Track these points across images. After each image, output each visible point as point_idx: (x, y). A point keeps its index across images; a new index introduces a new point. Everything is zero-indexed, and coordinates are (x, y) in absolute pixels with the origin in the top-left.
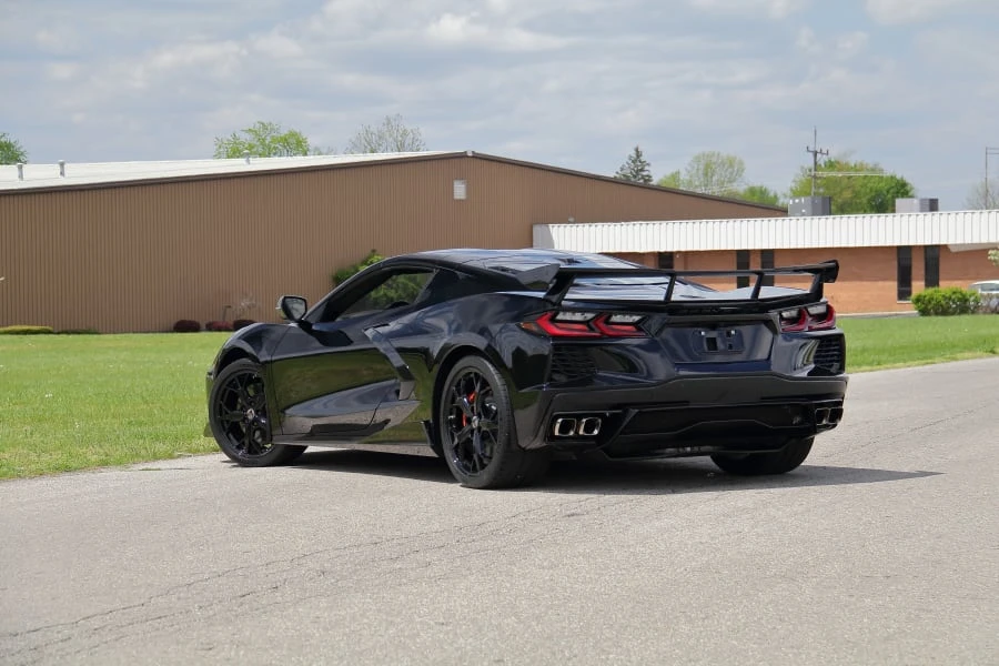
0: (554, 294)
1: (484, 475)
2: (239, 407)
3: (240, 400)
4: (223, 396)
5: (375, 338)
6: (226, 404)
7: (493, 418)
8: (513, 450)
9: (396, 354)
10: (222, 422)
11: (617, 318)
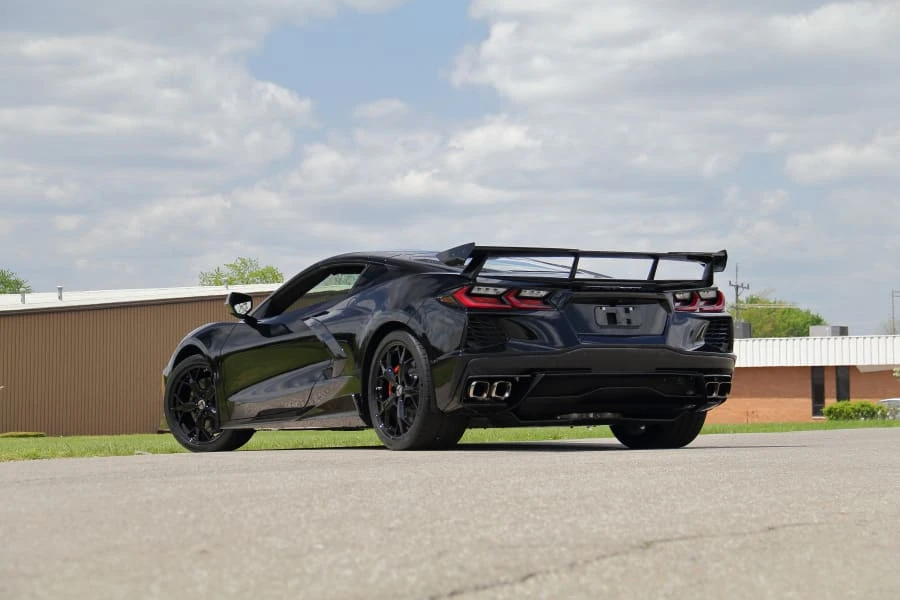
0: (471, 271)
1: (406, 438)
2: (191, 399)
3: (192, 394)
4: (177, 389)
5: (314, 325)
6: (180, 396)
7: (415, 386)
8: (433, 413)
9: (333, 339)
10: (176, 412)
11: (526, 293)
